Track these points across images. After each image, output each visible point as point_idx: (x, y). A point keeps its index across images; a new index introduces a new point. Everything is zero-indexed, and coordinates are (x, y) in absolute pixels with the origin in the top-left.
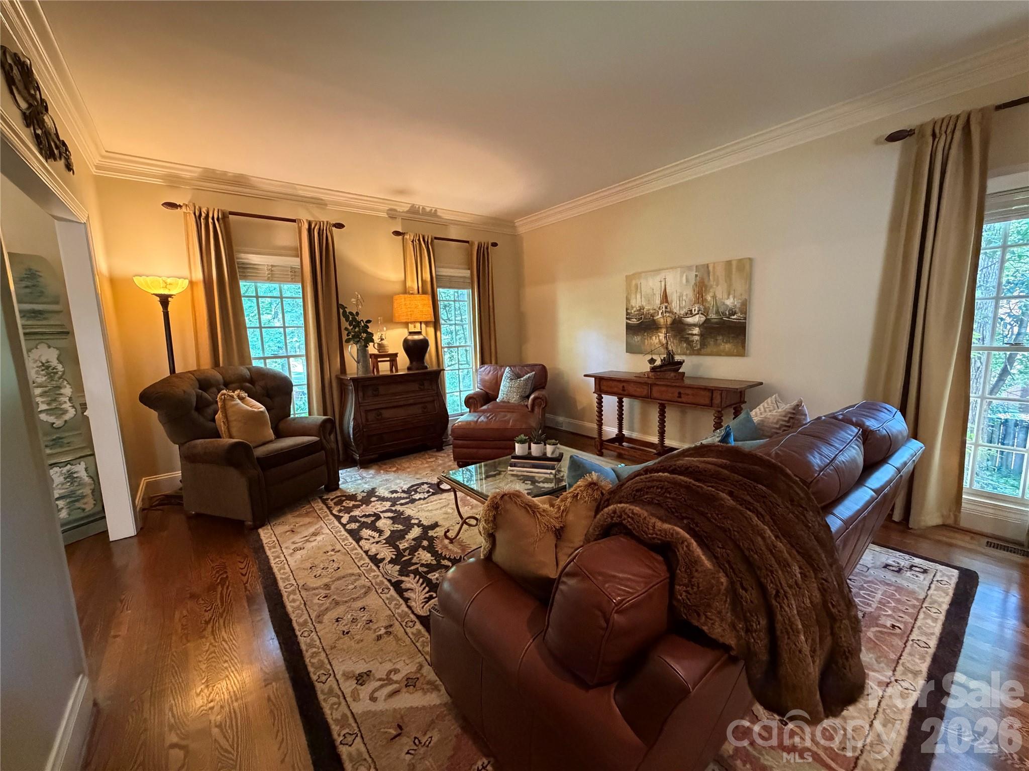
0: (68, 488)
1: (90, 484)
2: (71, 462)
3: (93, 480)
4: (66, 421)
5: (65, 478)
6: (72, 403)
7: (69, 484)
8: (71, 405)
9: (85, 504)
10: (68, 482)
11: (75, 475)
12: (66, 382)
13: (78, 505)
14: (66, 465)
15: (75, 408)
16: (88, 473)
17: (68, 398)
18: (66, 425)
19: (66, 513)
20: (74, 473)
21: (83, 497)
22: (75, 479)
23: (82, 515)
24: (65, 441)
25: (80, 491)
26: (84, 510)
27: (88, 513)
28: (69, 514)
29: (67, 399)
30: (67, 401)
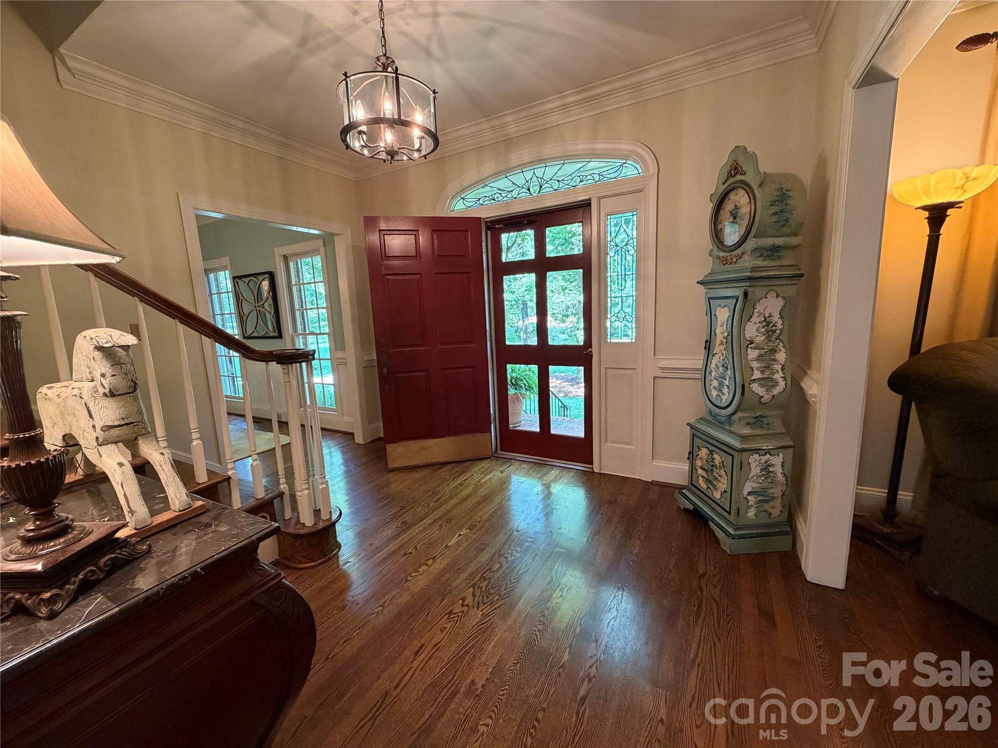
0: (761, 483)
1: (782, 484)
2: (771, 452)
3: (787, 480)
4: (773, 396)
5: (762, 470)
6: (784, 373)
7: (763, 478)
8: (783, 376)
9: (773, 508)
10: (764, 475)
11: (771, 469)
12: (781, 344)
13: (766, 506)
14: (766, 454)
15: (786, 381)
16: (783, 470)
17: (781, 366)
18: (773, 400)
19: (754, 513)
20: (771, 466)
21: (773, 499)
22: (770, 474)
23: (768, 521)
24: (765, 421)
25: (772, 491)
26: (770, 514)
27: (773, 521)
28: (756, 515)
29: (779, 367)
30: (780, 370)
